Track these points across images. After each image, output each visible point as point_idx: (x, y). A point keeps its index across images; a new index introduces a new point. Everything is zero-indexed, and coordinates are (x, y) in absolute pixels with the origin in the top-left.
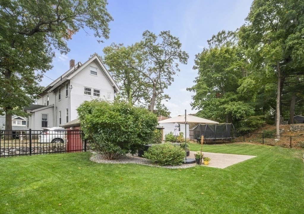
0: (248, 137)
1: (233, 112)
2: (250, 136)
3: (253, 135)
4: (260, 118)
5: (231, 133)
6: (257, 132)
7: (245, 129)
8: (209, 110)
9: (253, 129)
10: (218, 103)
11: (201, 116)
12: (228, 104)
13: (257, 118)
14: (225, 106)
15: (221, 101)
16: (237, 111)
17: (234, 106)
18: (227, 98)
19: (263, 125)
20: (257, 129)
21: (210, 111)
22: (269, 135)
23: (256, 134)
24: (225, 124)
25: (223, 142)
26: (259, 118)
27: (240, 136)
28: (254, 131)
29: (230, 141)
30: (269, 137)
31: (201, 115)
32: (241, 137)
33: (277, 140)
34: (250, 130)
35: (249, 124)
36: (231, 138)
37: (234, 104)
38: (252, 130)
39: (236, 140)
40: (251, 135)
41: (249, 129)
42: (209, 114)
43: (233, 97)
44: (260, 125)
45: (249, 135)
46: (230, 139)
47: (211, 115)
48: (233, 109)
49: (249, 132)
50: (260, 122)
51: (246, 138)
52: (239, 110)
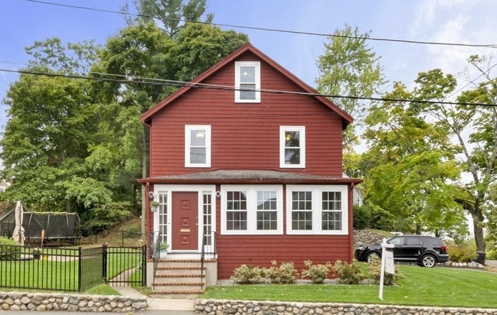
0: (104, 237)
1: (79, 198)
2: (107, 236)
3: (112, 233)
4: (123, 205)
5: (75, 230)
6: (119, 228)
7: (99, 223)
8: (35, 188)
9: (112, 224)
10: (52, 176)
11: (18, 196)
12: (71, 180)
13: (119, 206)
14: (66, 183)
15: (58, 173)
16: (86, 196)
17: (81, 186)
18: (68, 169)
19: (128, 218)
20: (118, 224)
21: (37, 189)
22: (133, 234)
23: (116, 231)
24: (65, 214)
25: (60, 244)
26: (120, 206)
27: (90, 235)
28: (113, 227)
29: (73, 243)
30: (133, 237)
31: (18, 194)
32: (92, 236)
33: (142, 240)
34: (107, 225)
35: (105, 215)
36: (74, 237)
37: (81, 182)
38: (111, 226)
39: (83, 242)
40: (109, 233)
41: (106, 223)
42: (35, 195)
43: (79, 168)
44: (123, 218)
45: (106, 233)
46: (74, 239)
47: (39, 196)
48: (79, 191)
49: (106, 228)
50: (123, 213)
51: (101, 238)
52: (88, 195)
